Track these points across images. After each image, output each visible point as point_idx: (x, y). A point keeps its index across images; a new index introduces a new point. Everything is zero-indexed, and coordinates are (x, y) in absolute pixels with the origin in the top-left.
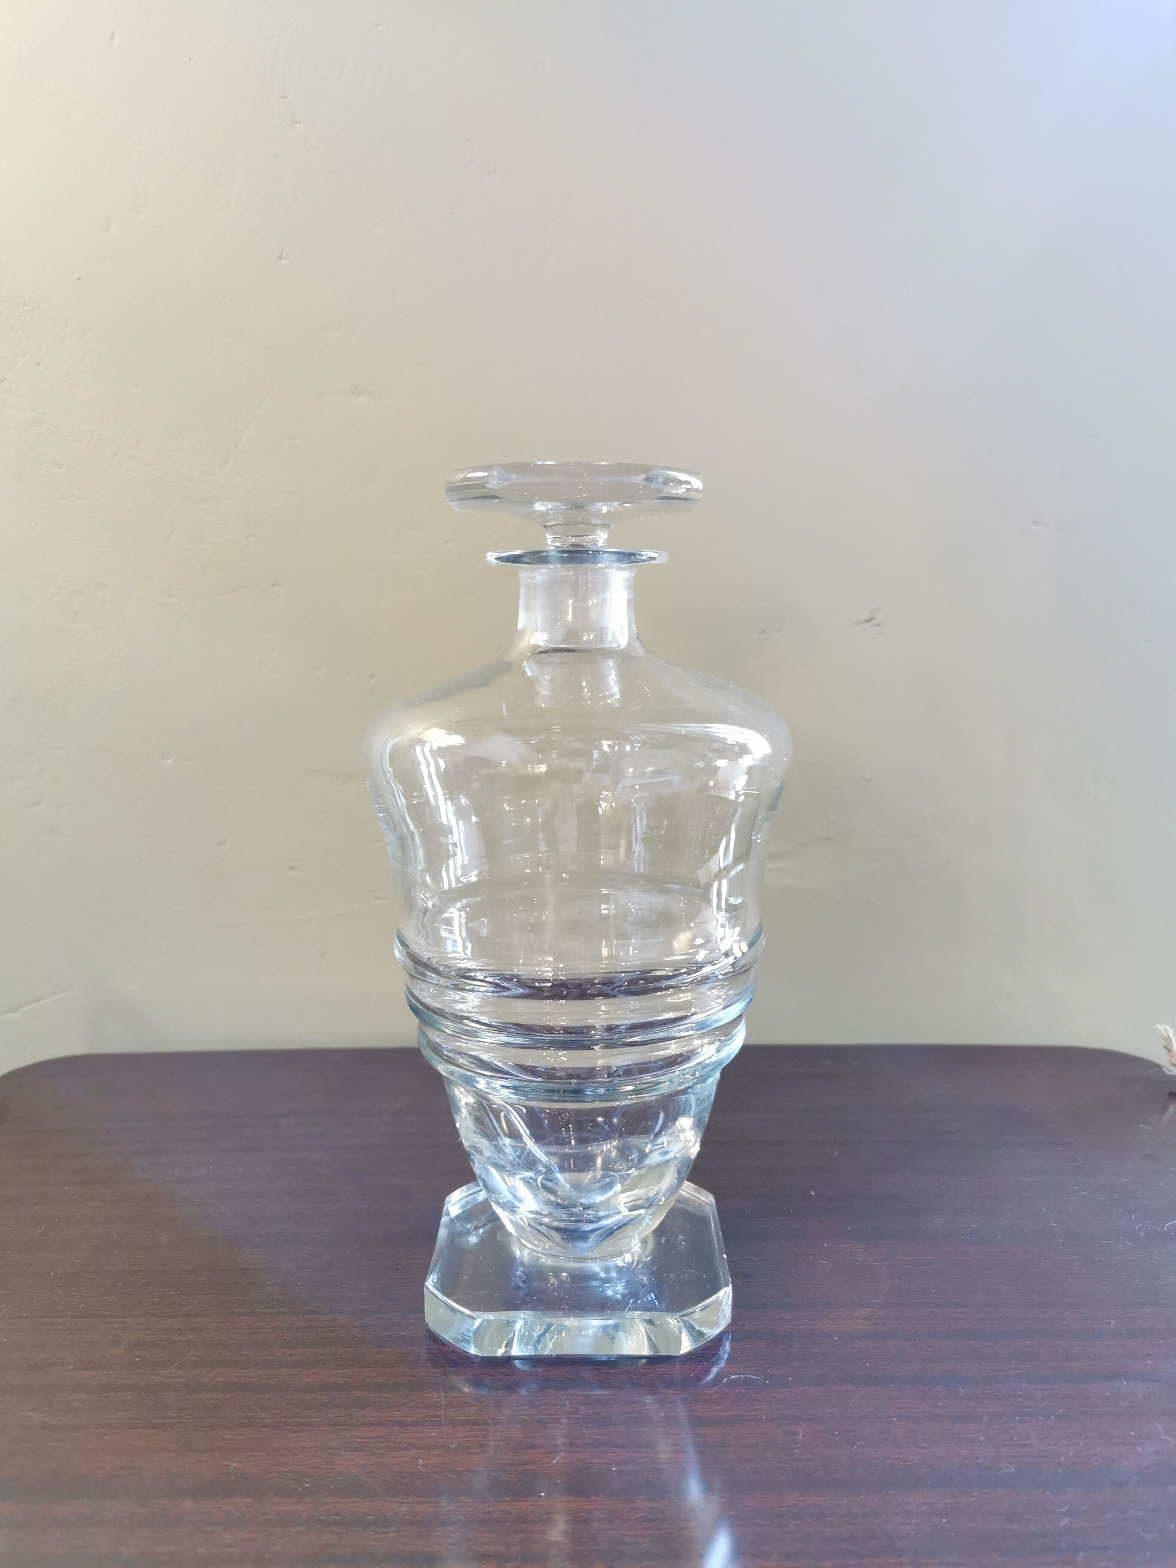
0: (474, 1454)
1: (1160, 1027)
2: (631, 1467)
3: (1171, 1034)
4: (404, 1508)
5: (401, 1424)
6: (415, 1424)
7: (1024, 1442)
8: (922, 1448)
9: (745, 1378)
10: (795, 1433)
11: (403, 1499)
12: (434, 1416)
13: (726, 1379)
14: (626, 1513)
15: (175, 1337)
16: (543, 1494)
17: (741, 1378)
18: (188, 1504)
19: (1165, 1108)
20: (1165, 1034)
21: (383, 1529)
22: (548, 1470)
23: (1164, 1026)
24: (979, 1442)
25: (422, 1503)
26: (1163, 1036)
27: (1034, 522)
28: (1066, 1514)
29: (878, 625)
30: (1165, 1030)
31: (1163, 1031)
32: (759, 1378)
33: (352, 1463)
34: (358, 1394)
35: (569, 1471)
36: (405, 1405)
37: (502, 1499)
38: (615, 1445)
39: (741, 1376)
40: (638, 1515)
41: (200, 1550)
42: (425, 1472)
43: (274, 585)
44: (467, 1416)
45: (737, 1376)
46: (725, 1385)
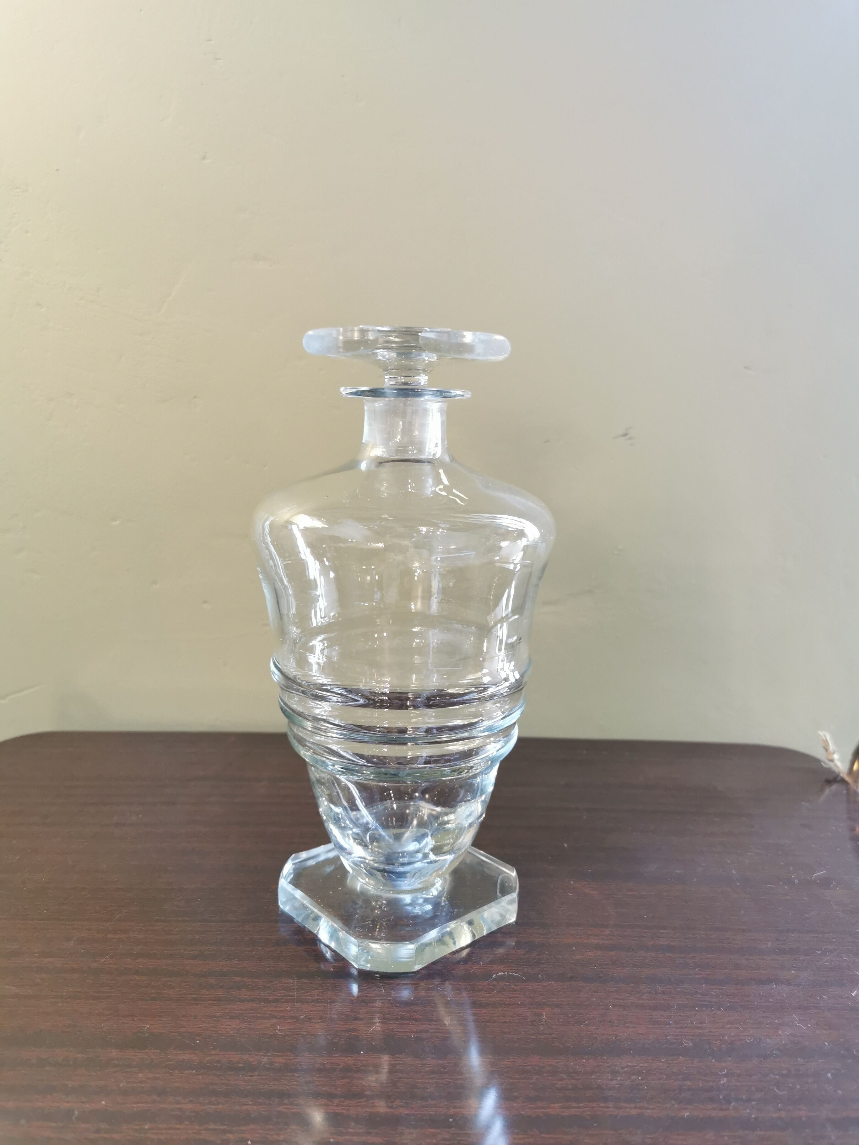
0: (315, 1023)
1: (821, 733)
2: (425, 1035)
3: (828, 738)
4: (265, 1059)
5: (267, 1001)
6: (276, 1001)
7: (700, 1025)
8: (629, 1027)
9: (509, 975)
10: (541, 1015)
11: (264, 1053)
12: (290, 996)
13: (495, 975)
14: (420, 1067)
15: (110, 936)
16: (362, 1052)
17: (506, 974)
18: (114, 1053)
19: (822, 790)
20: (824, 739)
21: (249, 1074)
22: (367, 1035)
23: (824, 732)
24: (669, 1024)
25: (278, 1056)
26: (823, 740)
27: (746, 368)
28: (725, 1076)
29: (630, 439)
30: (825, 736)
31: (822, 736)
32: (518, 975)
33: (229, 1027)
34: (237, 979)
35: (381, 1037)
36: (269, 987)
37: (334, 1055)
38: (415, 1019)
39: (506, 973)
40: (427, 1069)
41: (121, 1085)
42: (281, 1035)
43: (195, 397)
44: (312, 997)
45: (503, 973)
46: (494, 979)
